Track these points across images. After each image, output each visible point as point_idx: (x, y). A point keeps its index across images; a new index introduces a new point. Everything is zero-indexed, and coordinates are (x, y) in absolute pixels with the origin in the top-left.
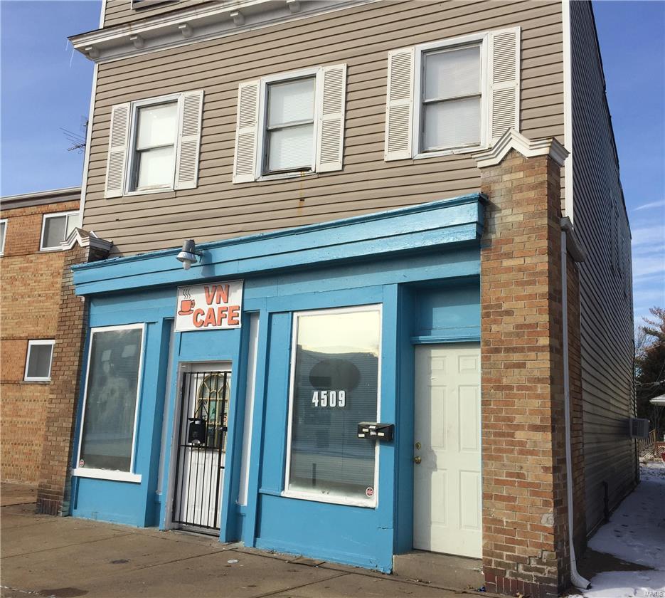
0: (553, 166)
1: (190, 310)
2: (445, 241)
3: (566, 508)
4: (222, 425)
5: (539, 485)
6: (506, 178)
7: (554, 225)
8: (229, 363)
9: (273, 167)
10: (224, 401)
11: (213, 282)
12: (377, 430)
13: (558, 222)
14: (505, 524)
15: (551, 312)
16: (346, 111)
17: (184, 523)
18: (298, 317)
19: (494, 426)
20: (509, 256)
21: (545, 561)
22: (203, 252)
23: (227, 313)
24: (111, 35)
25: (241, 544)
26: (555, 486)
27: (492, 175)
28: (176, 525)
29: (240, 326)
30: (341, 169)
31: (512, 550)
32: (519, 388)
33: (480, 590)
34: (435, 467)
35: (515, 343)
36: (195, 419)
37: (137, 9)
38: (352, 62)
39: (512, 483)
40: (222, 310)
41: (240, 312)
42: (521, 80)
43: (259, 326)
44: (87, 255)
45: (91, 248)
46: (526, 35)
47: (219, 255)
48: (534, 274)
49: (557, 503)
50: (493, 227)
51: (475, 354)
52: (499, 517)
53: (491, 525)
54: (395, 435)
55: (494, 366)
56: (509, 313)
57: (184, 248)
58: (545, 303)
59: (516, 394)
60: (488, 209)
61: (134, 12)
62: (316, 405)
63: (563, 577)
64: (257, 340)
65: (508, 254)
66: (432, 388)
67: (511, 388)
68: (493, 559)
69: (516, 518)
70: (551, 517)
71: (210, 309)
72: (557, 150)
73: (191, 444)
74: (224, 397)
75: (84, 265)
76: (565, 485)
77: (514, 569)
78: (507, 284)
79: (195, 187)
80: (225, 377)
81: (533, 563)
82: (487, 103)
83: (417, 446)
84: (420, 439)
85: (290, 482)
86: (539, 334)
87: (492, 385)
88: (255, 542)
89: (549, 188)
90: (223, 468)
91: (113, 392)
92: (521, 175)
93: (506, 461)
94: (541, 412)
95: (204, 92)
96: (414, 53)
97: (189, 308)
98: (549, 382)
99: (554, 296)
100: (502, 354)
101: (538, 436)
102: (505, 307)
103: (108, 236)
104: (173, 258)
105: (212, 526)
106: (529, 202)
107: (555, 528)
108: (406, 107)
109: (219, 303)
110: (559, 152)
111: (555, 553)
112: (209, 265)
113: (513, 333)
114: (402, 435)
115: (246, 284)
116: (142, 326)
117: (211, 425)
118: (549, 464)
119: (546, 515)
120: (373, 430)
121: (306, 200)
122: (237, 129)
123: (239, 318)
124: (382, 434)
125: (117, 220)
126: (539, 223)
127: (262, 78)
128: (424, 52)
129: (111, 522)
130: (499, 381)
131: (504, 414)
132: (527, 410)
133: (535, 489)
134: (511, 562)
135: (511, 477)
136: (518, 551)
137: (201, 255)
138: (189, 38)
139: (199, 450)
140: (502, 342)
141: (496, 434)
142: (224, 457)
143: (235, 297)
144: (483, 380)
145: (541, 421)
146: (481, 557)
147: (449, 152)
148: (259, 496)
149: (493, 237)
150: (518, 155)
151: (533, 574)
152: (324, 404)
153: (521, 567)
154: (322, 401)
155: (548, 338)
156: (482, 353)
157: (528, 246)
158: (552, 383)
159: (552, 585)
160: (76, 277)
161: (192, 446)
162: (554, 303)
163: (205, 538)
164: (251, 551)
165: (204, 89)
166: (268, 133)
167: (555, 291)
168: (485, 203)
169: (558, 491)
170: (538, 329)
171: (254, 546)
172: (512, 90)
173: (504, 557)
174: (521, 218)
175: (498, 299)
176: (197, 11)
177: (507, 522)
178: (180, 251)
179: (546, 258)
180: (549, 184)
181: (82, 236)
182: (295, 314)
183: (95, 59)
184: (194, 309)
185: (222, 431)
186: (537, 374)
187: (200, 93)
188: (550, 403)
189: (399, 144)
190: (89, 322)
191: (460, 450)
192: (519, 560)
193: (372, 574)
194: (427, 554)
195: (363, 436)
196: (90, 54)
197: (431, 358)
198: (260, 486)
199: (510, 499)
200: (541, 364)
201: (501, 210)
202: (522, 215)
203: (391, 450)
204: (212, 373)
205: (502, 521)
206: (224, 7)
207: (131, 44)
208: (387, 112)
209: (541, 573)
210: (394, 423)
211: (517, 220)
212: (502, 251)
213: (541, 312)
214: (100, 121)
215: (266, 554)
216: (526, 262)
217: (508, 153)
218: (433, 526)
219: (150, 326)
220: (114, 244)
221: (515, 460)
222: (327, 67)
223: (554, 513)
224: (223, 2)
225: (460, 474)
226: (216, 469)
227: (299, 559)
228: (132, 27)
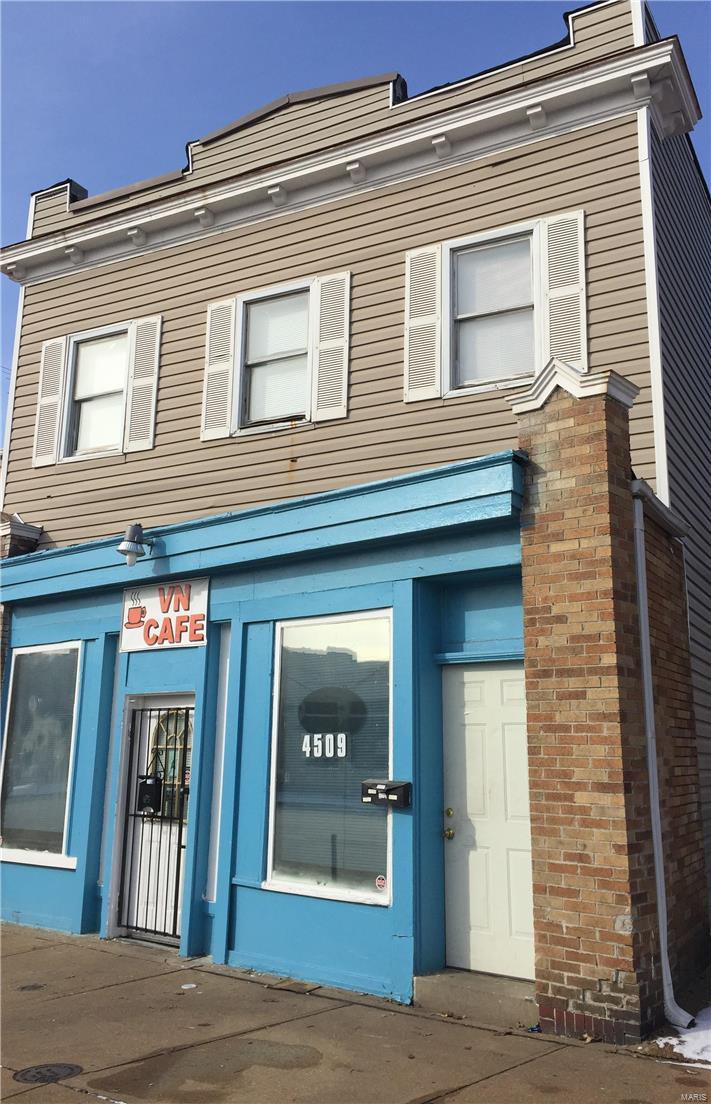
0: (616, 409)
1: (140, 621)
2: (479, 517)
3: (654, 906)
4: (183, 785)
5: (609, 872)
6: (551, 427)
7: (621, 492)
8: (190, 696)
9: (255, 417)
10: (185, 750)
11: (168, 582)
12: (388, 792)
13: (627, 486)
14: (565, 930)
15: (618, 616)
16: (351, 336)
17: (133, 928)
18: (282, 629)
19: (545, 785)
20: (559, 537)
21: (621, 986)
22: (154, 539)
23: (188, 624)
24: (40, 247)
25: (208, 960)
26: (633, 874)
27: (533, 422)
28: (124, 931)
29: (205, 642)
30: (345, 416)
31: (576, 969)
32: (579, 729)
33: (533, 1030)
34: (473, 845)
35: (571, 663)
36: (148, 777)
37: (75, 212)
38: (357, 268)
39: (572, 870)
40: (181, 621)
41: (205, 623)
42: (587, 284)
43: (232, 640)
44: (8, 547)
45: (13, 537)
47: (176, 543)
48: (592, 563)
49: (637, 899)
50: (536, 497)
51: (518, 675)
52: (557, 920)
53: (546, 931)
54: (414, 798)
55: (543, 697)
56: (561, 619)
57: (127, 536)
58: (609, 604)
59: (573, 738)
60: (528, 472)
61: (72, 215)
62: (308, 755)
63: (649, 1011)
64: (228, 660)
65: (558, 534)
66: (467, 728)
67: (566, 728)
68: (550, 983)
69: (580, 921)
70: (628, 920)
71: (165, 619)
72: (620, 386)
73: (142, 813)
74: (185, 745)
75: (2, 562)
76: (652, 871)
77: (579, 999)
78: (556, 579)
79: (151, 447)
80: (187, 714)
81: (606, 990)
82: (541, 317)
83: (448, 814)
84: (451, 803)
85: (274, 868)
86: (604, 650)
87: (541, 724)
88: (227, 956)
89: (609, 440)
90: (184, 847)
91: (40, 738)
92: (571, 422)
93: (563, 837)
94: (609, 764)
95: (163, 317)
96: (440, 253)
97: (138, 618)
98: (619, 719)
99: (623, 593)
100: (554, 679)
101: (606, 799)
102: (555, 610)
103: (36, 520)
104: (111, 550)
105: (171, 932)
106: (584, 460)
107: (635, 937)
108: (431, 328)
109: (178, 611)
110: (623, 388)
111: (635, 975)
112: (163, 558)
113: (567, 648)
114: (424, 798)
115: (213, 582)
116: (78, 645)
117: (169, 785)
118: (623, 840)
119: (622, 918)
120: (383, 792)
121: (299, 460)
122: (206, 366)
123: (204, 632)
124: (393, 797)
125: (49, 497)
126: (597, 490)
127: (238, 295)
128: (453, 251)
129: (37, 927)
130: (550, 718)
131: (558, 767)
132: (591, 762)
133: (603, 877)
134: (575, 988)
135: (573, 861)
136: (584, 971)
137: (151, 545)
138: (142, 246)
139: (152, 821)
140: (553, 661)
141: (549, 797)
142: (185, 831)
143: (199, 602)
144: (530, 717)
145: (610, 775)
146: (532, 977)
147: (491, 387)
148: (233, 888)
149: (536, 510)
150: (566, 395)
151: (605, 1005)
152: (318, 754)
153: (588, 994)
154: (315, 749)
155: (615, 655)
156: (527, 677)
157: (583, 522)
158: (622, 721)
159: (632, 1022)
161: (144, 816)
162: (624, 605)
163: (161, 950)
164: (219, 971)
165: (163, 314)
166: (248, 369)
167: (625, 586)
168: (523, 465)
169: (638, 880)
170: (601, 642)
171: (226, 963)
172: (576, 297)
173: (565, 980)
174: (572, 483)
175: (545, 599)
176: (151, 210)
177: (567, 927)
178: (122, 540)
179: (608, 540)
180: (610, 435)
182: (278, 624)
183: (21, 280)
184: (145, 620)
185: (182, 794)
186: (601, 708)
187: (157, 319)
188: (620, 750)
189: (423, 378)
190: (10, 641)
191: (506, 819)
192: (586, 985)
193: (382, 1005)
194: (466, 974)
195: (369, 799)
196: (15, 275)
197: (463, 683)
198: (233, 874)
199: (571, 893)
200: (606, 693)
201: (545, 472)
202: (574, 479)
203: (408, 820)
204: (169, 709)
205: (561, 927)
206: (186, 203)
207: (67, 258)
208: (407, 334)
209: (617, 1004)
210: (411, 781)
211: (567, 486)
212: (550, 530)
213: (603, 617)
214: (28, 362)
215: (240, 975)
216: (582, 546)
217: (553, 392)
218: (473, 933)
219: (89, 644)
220: (45, 530)
221: (576, 835)
222: (324, 277)
223: (632, 914)
224: (184, 197)
225: (508, 854)
226: (174, 848)
227: (284, 982)
228: (67, 236)
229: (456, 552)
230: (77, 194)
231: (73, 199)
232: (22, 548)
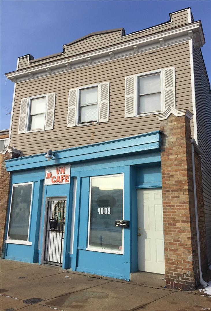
0: (187, 119)
1: (50, 177)
2: (147, 149)
3: (198, 254)
4: (63, 222)
5: (186, 245)
6: (169, 124)
7: (189, 142)
8: (65, 197)
9: (82, 121)
10: (64, 212)
11: (59, 166)
12: (123, 223)
13: (190, 141)
15: (188, 176)
16: (110, 99)
17: (48, 261)
18: (92, 179)
19: (168, 221)
20: (171, 154)
21: (189, 275)
23: (64, 177)
24: (21, 73)
25: (70, 270)
26: (192, 245)
27: (164, 123)
28: (45, 262)
29: (69, 182)
30: (108, 121)
31: (176, 271)
32: (177, 206)
33: (164, 287)
34: (146, 238)
35: (175, 188)
36: (53, 220)
37: (31, 63)
38: (111, 81)
39: (175, 244)
40: (62, 177)
41: (69, 177)
42: (176, 87)
43: (77, 182)
44: (11, 156)
45: (13, 153)
46: (177, 70)
47: (61, 155)
48: (181, 161)
49: (193, 252)
50: (165, 143)
51: (160, 192)
52: (171, 258)
53: (168, 261)
54: (130, 225)
55: (167, 197)
56: (172, 176)
57: (48, 153)
58: (186, 172)
59: (176, 208)
60: (163, 136)
61: (30, 64)
62: (99, 213)
63: (197, 282)
64: (76, 188)
65: (171, 153)
66: (144, 206)
67: (174, 206)
68: (169, 275)
69: (178, 258)
70: (191, 257)
71: (58, 176)
72: (188, 114)
73: (51, 229)
74: (64, 210)
75: (10, 160)
76: (197, 244)
77: (177, 279)
78: (171, 165)
79: (53, 129)
80: (64, 203)
81: (185, 276)
82: (163, 95)
83: (139, 229)
84: (140, 226)
85: (90, 244)
86: (184, 185)
87: (167, 205)
88: (76, 268)
89: (186, 128)
90: (63, 239)
91: (21, 209)
92: (175, 123)
93: (173, 235)
94: (186, 216)
96: (135, 77)
97: (50, 176)
98: (188, 203)
99: (189, 169)
100: (170, 192)
101: (185, 225)
102: (171, 174)
103: (19, 148)
104: (43, 157)
105: (60, 262)
106: (178, 133)
107: (193, 262)
108: (132, 97)
109: (62, 174)
110: (189, 114)
111: (193, 272)
112: (57, 159)
113: (174, 184)
114: (133, 225)
115: (72, 166)
116: (32, 183)
117: (59, 222)
118: (190, 236)
119: (189, 257)
120: (121, 223)
121: (95, 133)
122: (69, 107)
123: (69, 180)
124: (125, 225)
125: (23, 142)
126: (183, 141)
127: (78, 87)
128: (138, 77)
129: (20, 261)
130: (169, 203)
131: (171, 216)
132: (180, 215)
133: (184, 246)
134: (176, 276)
135: (175, 242)
136: (179, 271)
137: (54, 155)
138: (50, 73)
139: (54, 232)
140: (170, 188)
141: (169, 224)
142: (64, 234)
143: (68, 171)
144: (163, 203)
145: (186, 218)
146: (164, 274)
147: (149, 114)
148: (78, 250)
149: (165, 147)
150: (173, 116)
151: (185, 280)
152: (102, 213)
153: (180, 278)
154: (102, 212)
155: (188, 186)
156: (163, 192)
157: (179, 150)
158: (190, 204)
159: (192, 285)
160: (7, 164)
161: (51, 230)
162: (189, 172)
163: (57, 267)
164: (74, 273)
165: (56, 92)
166: (80, 108)
167: (190, 167)
168: (162, 134)
169: (194, 247)
170: (184, 183)
171: (76, 270)
172: (172, 90)
173: (174, 274)
174: (175, 140)
175: (168, 171)
176: (53, 63)
177: (174, 260)
178: (46, 154)
179: (185, 155)
180: (186, 126)
181: (9, 148)
182: (91, 177)
183: (15, 82)
184: (52, 176)
185: (63, 224)
186: (184, 200)
187: (54, 93)
188: (189, 212)
189: (130, 111)
190: (12, 182)
191: (155, 231)
192: (179, 275)
193: (122, 281)
194: (144, 273)
195: (117, 225)
196: (13, 80)
197: (143, 194)
198: (78, 246)
199: (175, 250)
200: (185, 196)
201: (168, 137)
202: (176, 138)
203: (128, 231)
204: (59, 201)
205: (172, 259)
206: (63, 62)
207: (28, 76)
208: (125, 99)
209: (188, 280)
210: (129, 220)
211: (174, 140)
212: (169, 153)
213: (184, 176)
214: (17, 105)
215: (80, 274)
216: (178, 156)
217: (170, 115)
218: (146, 261)
219: (35, 183)
220: (22, 151)
221: (176, 235)
222: (102, 83)
223: (192, 256)
224: (63, 60)
225: (156, 240)
226: (61, 239)
227: (93, 275)
228: (29, 69)
229: (142, 158)
230: (31, 58)
231: (30, 59)
232: (15, 156)
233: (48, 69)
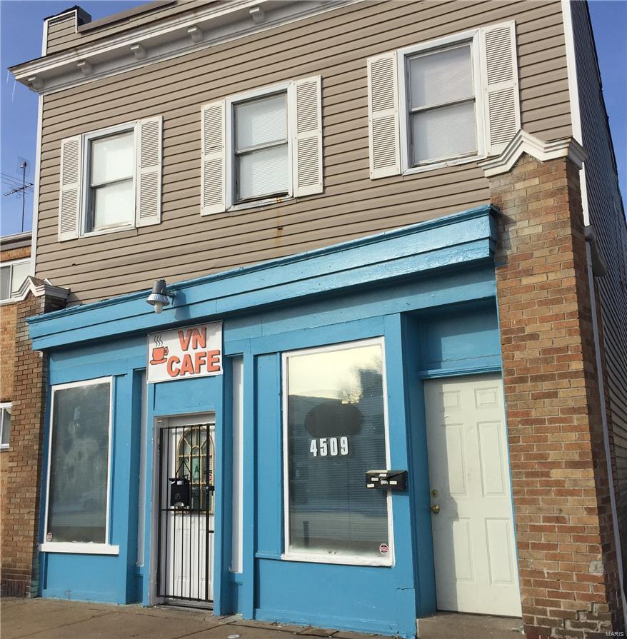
0: (572, 169)
1: (163, 359)
2: (453, 261)
3: (615, 553)
4: (208, 484)
5: (583, 529)
6: (519, 186)
7: (578, 235)
8: (211, 415)
9: (245, 195)
10: (208, 457)
11: (188, 326)
12: (389, 478)
13: (582, 231)
14: (546, 575)
15: (583, 333)
16: (323, 127)
17: (171, 597)
18: (288, 358)
19: (524, 466)
20: (529, 273)
21: (596, 614)
22: (175, 292)
23: (206, 359)
25: (238, 617)
26: (602, 529)
27: (503, 183)
28: (161, 600)
29: (221, 372)
31: (557, 604)
32: (552, 421)
34: (456, 517)
35: (544, 370)
36: (176, 480)
37: (83, 33)
38: (327, 73)
39: (551, 529)
40: (199, 356)
41: (220, 357)
42: (520, 79)
43: (243, 372)
44: (43, 305)
45: (47, 297)
46: (522, 29)
47: (193, 294)
48: (560, 291)
49: (605, 548)
50: (507, 242)
51: (497, 385)
52: (539, 568)
53: (529, 578)
54: (409, 484)
56: (534, 337)
57: (154, 290)
58: (575, 323)
59: (548, 428)
60: (500, 223)
61: (80, 36)
62: (315, 455)
64: (241, 386)
65: (528, 270)
66: (447, 427)
67: (541, 421)
68: (535, 617)
69: (559, 567)
70: (600, 564)
71: (185, 356)
72: (576, 151)
73: (173, 508)
74: (208, 453)
75: (41, 317)
76: (612, 527)
77: (561, 627)
78: (529, 304)
79: (159, 222)
80: (208, 430)
81: (583, 618)
82: (482, 109)
83: (434, 494)
84: (436, 486)
85: (291, 543)
86: (571, 358)
87: (519, 419)
88: (254, 613)
89: (569, 194)
90: (213, 532)
91: (80, 455)
92: (536, 181)
93: (541, 505)
95: (163, 117)
96: (396, 59)
97: (161, 356)
98: (587, 412)
99: (584, 314)
100: (529, 384)
101: (578, 474)
102: (528, 330)
103: (65, 283)
104: (142, 302)
105: (204, 598)
106: (548, 211)
107: (606, 576)
108: (391, 119)
109: (197, 348)
111: (607, 605)
112: (183, 306)
113: (540, 359)
114: (416, 483)
115: (225, 328)
116: (110, 380)
117: (195, 485)
118: (594, 504)
119: (594, 563)
120: (384, 479)
121: (284, 228)
122: (203, 156)
123: (220, 364)
124: (394, 483)
125: (74, 265)
126: (561, 234)
127: (227, 97)
128: (407, 56)
129: (86, 601)
130: (528, 414)
131: (535, 451)
132: (563, 445)
133: (578, 533)
134: (557, 619)
135: (550, 522)
136: (564, 605)
137: (173, 297)
138: (143, 60)
139: (183, 515)
140: (528, 370)
141: (528, 475)
142: (212, 519)
143: (214, 341)
144: (508, 415)
145: (581, 455)
146: (519, 614)
147: (442, 165)
148: (256, 560)
149: (509, 253)
150: (531, 160)
151: (583, 630)
152: (324, 453)
153: (568, 623)
154: (322, 450)
155: (582, 362)
156: (505, 384)
157: (550, 260)
158: (589, 413)
160: (32, 330)
161: (175, 510)
162: (584, 322)
164: (251, 624)
165: (163, 114)
166: (237, 157)
167: (585, 308)
168: (497, 217)
169: (605, 534)
170: (570, 353)
171: (254, 618)
172: (510, 91)
173: (549, 614)
174: (539, 229)
175: (519, 322)
176: (150, 29)
177: (548, 573)
178: (150, 293)
179: (572, 272)
180: (570, 189)
181: (36, 284)
182: (284, 355)
183: (39, 91)
184: (168, 357)
185: (208, 491)
186: (571, 403)
187: (158, 119)
188: (589, 436)
189: (387, 159)
190: (49, 379)
191: (483, 495)
192: (566, 616)
194: (454, 615)
195: (372, 485)
196: (34, 85)
197: (442, 393)
198: (256, 550)
199: (551, 547)
200: (575, 392)
201: (515, 222)
202: (541, 226)
203: (405, 500)
204: (192, 426)
205: (543, 573)
206: (180, 23)
207: (78, 70)
208: (370, 125)
209: (593, 628)
210: (407, 469)
211: (536, 232)
212: (520, 268)
213: (570, 333)
214: (50, 156)
215: (269, 627)
216: (549, 278)
217: (520, 158)
218: (458, 583)
219: (119, 378)
220: (72, 291)
221: (553, 502)
222: (298, 81)
223: (603, 560)
224: (179, 18)
225: (486, 522)
226: (203, 533)
227: (308, 629)
228: (79, 51)
229: (438, 289)
230: (83, 18)
231: (80, 22)
232: (54, 306)
233: (137, 47)
